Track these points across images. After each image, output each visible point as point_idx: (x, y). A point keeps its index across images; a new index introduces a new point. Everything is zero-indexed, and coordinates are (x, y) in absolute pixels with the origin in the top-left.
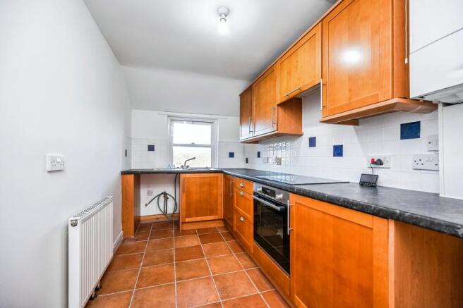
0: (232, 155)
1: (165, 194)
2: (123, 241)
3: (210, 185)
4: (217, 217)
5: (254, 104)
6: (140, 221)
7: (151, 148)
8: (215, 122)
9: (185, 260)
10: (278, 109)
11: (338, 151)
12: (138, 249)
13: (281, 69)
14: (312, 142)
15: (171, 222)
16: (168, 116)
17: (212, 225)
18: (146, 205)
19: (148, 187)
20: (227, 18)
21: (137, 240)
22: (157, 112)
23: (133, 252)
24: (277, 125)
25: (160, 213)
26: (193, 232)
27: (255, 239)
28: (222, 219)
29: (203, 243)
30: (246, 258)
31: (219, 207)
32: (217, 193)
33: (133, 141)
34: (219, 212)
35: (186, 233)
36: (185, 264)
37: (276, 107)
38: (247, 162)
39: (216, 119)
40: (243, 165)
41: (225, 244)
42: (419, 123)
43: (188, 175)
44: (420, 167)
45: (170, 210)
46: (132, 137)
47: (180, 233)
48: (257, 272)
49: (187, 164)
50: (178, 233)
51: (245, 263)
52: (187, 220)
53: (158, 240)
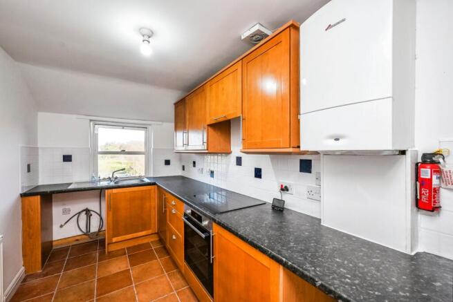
0: (167, 162)
1: (87, 211)
2: (25, 280)
3: (142, 199)
4: (150, 232)
5: (187, 117)
6: (52, 246)
7: (67, 158)
8: (150, 127)
9: (107, 293)
10: (208, 130)
11: (258, 173)
12: (48, 288)
13: (211, 90)
14: (239, 161)
15: (95, 242)
16: (91, 120)
17: (145, 241)
18: (61, 226)
19: (64, 205)
20: (150, 39)
21: (46, 275)
22: (74, 116)
23: (38, 294)
24: (208, 144)
25: (80, 233)
26: (121, 253)
27: (185, 259)
28: (155, 233)
29: (132, 265)
30: (179, 276)
31: (153, 221)
32: (150, 207)
33: (40, 151)
34: (153, 226)
35: (113, 255)
36: (108, 297)
37: (206, 127)
38: (184, 169)
39: (150, 125)
40: (179, 173)
41: (158, 262)
42: (310, 161)
43: (115, 191)
44: (311, 196)
45: (94, 228)
46: (39, 146)
47: (106, 256)
48: (188, 292)
49: (115, 176)
50: (103, 256)
51: (175, 283)
52: (114, 240)
53: (74, 271)
